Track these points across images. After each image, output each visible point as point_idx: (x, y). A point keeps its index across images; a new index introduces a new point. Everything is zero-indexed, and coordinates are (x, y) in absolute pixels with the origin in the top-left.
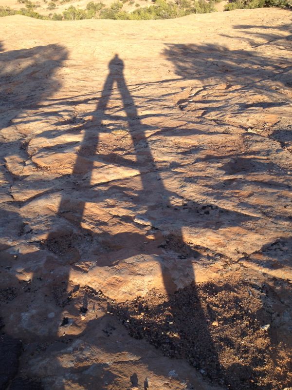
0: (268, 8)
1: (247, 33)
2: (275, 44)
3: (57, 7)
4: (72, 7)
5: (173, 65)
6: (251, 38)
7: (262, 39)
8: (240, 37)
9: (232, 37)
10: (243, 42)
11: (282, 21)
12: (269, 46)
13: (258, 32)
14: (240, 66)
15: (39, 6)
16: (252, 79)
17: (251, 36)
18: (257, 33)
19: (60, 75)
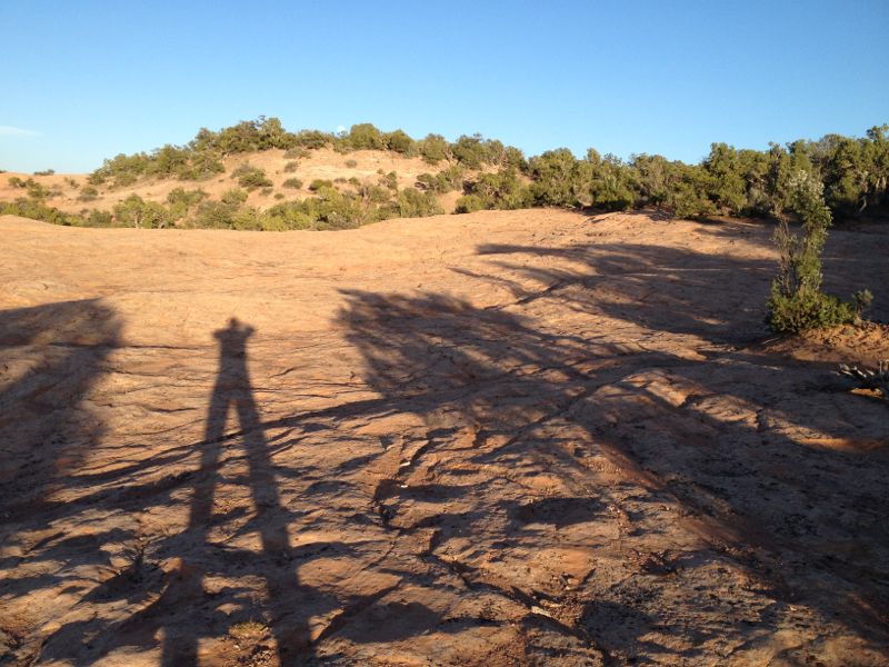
0: (542, 210)
1: (507, 266)
2: (562, 296)
3: (100, 195)
4: (134, 198)
5: (361, 357)
6: (513, 278)
7: (535, 281)
8: (493, 277)
9: (477, 276)
10: (500, 289)
11: (571, 238)
12: (550, 300)
13: (528, 264)
14: (499, 365)
15: (59, 194)
16: (525, 414)
17: (513, 274)
18: (525, 268)
19: (104, 394)
